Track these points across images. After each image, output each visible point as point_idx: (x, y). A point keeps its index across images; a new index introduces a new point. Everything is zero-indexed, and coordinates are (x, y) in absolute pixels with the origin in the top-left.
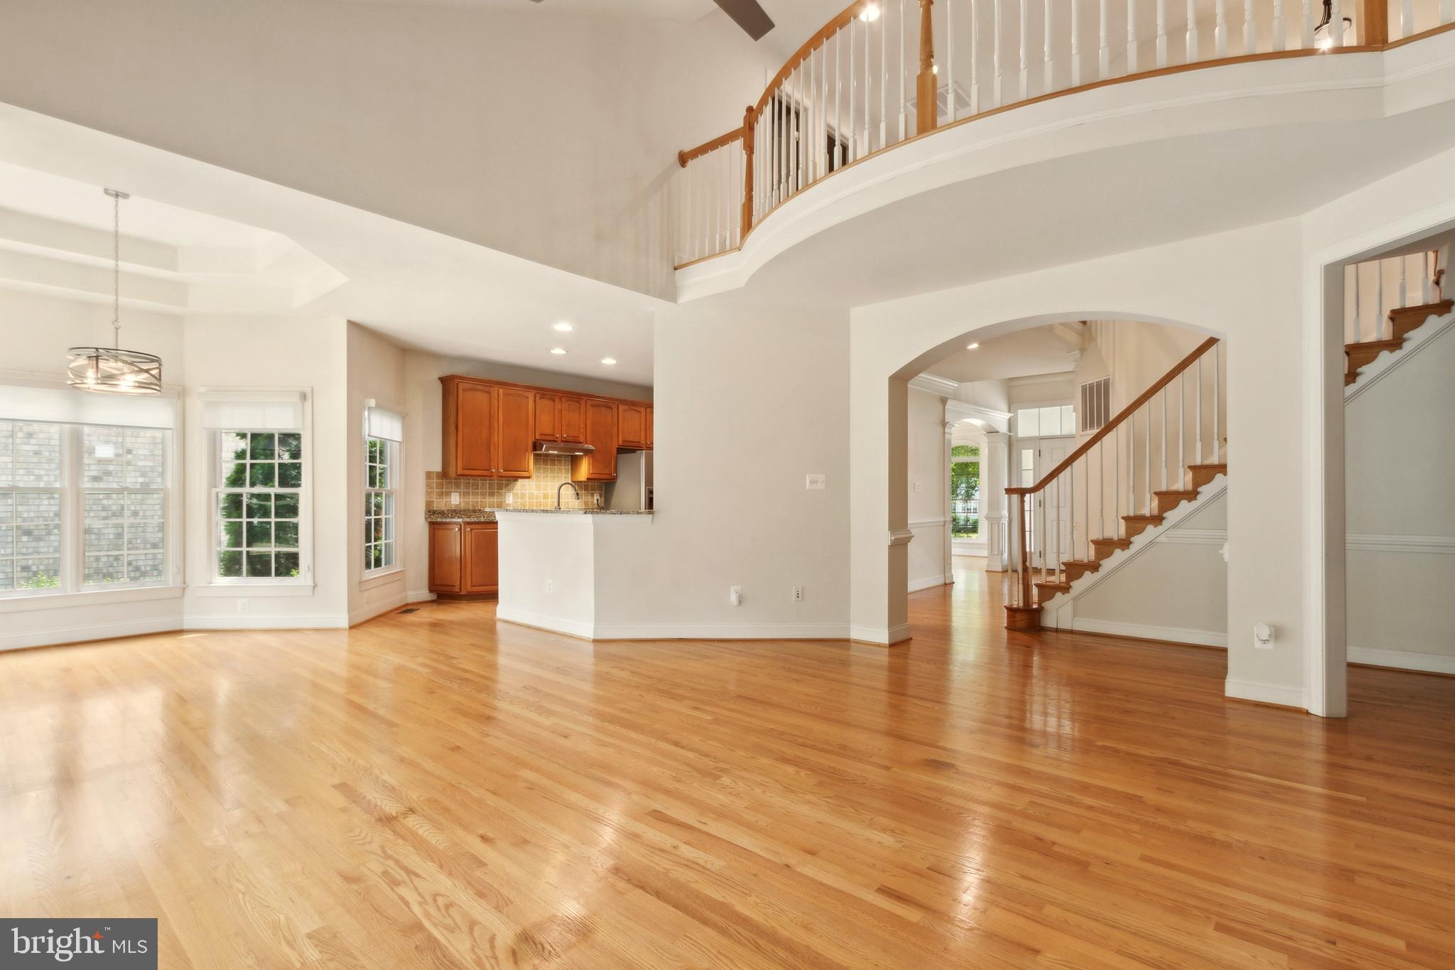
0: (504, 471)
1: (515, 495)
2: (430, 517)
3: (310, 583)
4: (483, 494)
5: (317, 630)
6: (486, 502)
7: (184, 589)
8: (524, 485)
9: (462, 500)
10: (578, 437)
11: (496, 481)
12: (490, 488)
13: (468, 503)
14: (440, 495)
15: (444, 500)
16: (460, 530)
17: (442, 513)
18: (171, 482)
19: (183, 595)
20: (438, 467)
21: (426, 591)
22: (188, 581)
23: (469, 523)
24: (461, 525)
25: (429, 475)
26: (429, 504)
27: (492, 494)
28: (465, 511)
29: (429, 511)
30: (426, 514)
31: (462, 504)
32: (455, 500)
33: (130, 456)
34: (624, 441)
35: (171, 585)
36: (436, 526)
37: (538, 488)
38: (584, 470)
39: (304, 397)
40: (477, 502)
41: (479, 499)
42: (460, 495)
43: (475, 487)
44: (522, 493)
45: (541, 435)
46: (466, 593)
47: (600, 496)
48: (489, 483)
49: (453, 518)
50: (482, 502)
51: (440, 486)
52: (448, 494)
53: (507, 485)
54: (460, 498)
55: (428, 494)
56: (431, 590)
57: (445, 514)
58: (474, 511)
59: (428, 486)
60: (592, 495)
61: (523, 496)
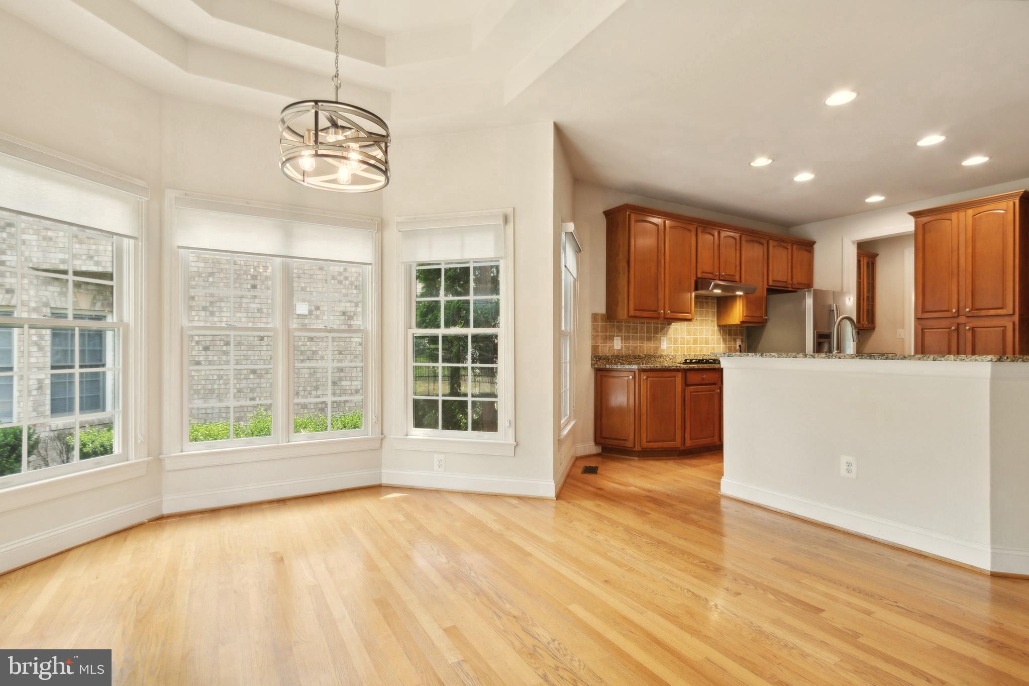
0: (671, 312)
1: (670, 339)
2: (596, 363)
3: (511, 441)
4: (642, 339)
5: (520, 498)
6: (643, 346)
7: (382, 439)
8: (676, 329)
9: (623, 345)
10: (734, 276)
11: (653, 325)
12: (647, 332)
13: (628, 348)
14: (604, 340)
15: (608, 345)
16: (634, 377)
17: (607, 359)
18: (369, 323)
19: (381, 446)
20: (602, 309)
21: (592, 444)
22: (385, 432)
23: (644, 371)
24: (635, 372)
25: (595, 317)
26: (595, 348)
27: (649, 339)
28: (626, 356)
29: (596, 357)
30: (592, 360)
31: (624, 350)
32: (617, 344)
33: (318, 312)
34: (773, 281)
35: (370, 436)
36: (604, 373)
37: (689, 333)
38: (737, 314)
39: (506, 220)
40: (636, 347)
41: (638, 344)
42: (622, 340)
43: (634, 331)
44: (674, 338)
45: (702, 272)
46: (640, 449)
47: (742, 342)
48: (647, 327)
49: (616, 364)
50: (640, 347)
51: (605, 329)
52: (611, 338)
53: (662, 329)
54: (622, 343)
55: (594, 338)
56: (597, 442)
57: (609, 359)
58: (635, 357)
59: (595, 329)
60: (735, 340)
61: (676, 340)
